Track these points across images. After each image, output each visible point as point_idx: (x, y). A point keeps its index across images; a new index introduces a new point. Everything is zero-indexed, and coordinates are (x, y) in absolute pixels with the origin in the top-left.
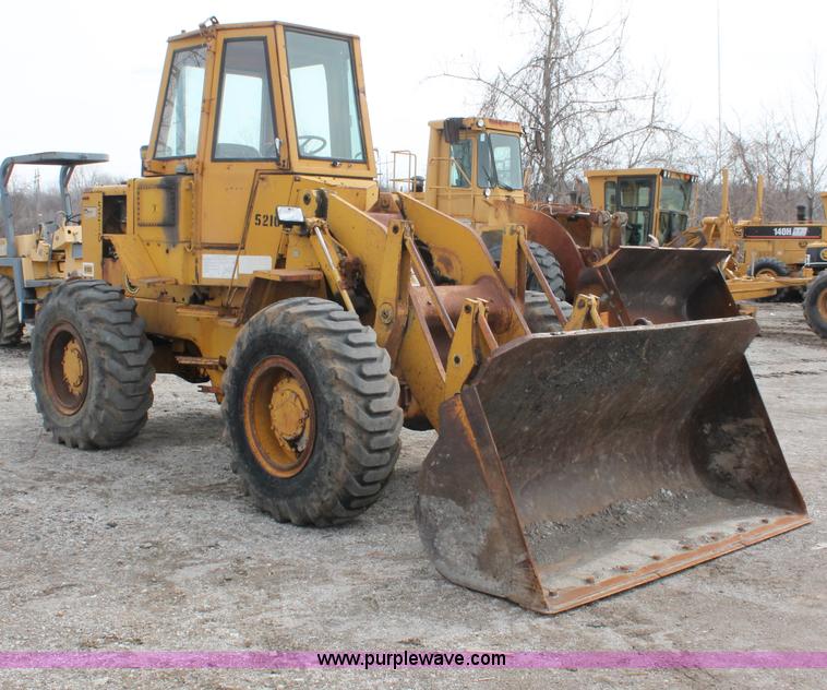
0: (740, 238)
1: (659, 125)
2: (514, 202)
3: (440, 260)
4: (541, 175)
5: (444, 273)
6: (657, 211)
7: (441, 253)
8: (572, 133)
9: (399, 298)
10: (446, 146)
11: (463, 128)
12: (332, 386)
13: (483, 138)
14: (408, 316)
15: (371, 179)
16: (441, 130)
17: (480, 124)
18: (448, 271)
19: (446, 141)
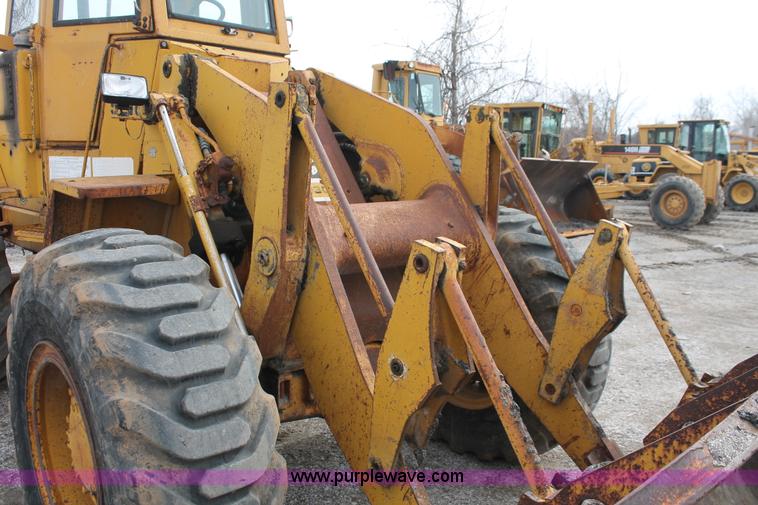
0: (600, 154)
1: (530, 79)
2: (436, 124)
3: (371, 161)
4: (450, 112)
5: (376, 181)
6: (539, 134)
7: (372, 152)
8: (470, 84)
9: (289, 228)
10: (385, 82)
11: (398, 69)
12: (117, 439)
13: (413, 77)
14: (307, 262)
15: (282, 55)
16: (381, 71)
17: (411, 66)
18: (382, 179)
19: (385, 78)
